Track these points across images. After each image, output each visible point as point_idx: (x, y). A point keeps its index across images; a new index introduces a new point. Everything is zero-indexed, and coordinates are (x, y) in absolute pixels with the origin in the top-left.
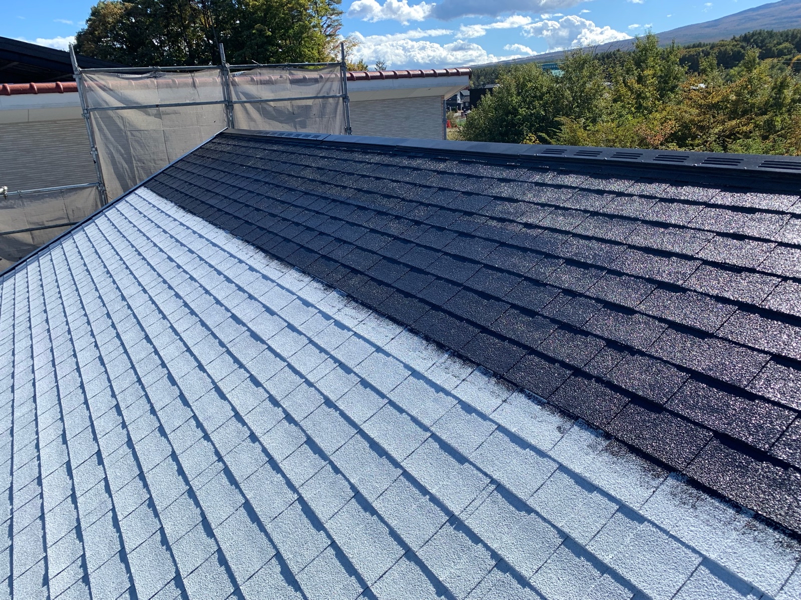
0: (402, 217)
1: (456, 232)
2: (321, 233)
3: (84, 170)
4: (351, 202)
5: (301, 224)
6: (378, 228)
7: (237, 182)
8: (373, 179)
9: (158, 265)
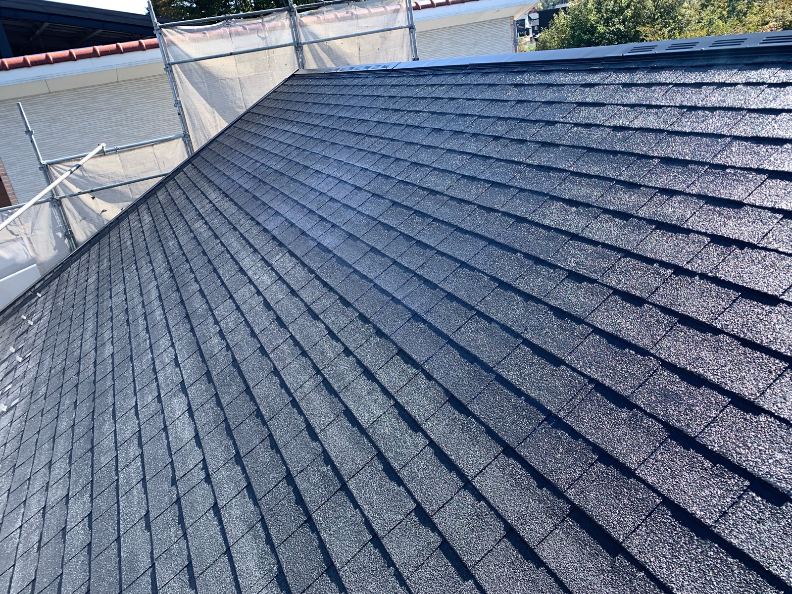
0: (480, 134)
1: (538, 142)
2: (397, 159)
3: (170, 123)
4: (425, 126)
5: (376, 153)
6: (455, 148)
7: (311, 120)
8: (447, 100)
9: (245, 205)
